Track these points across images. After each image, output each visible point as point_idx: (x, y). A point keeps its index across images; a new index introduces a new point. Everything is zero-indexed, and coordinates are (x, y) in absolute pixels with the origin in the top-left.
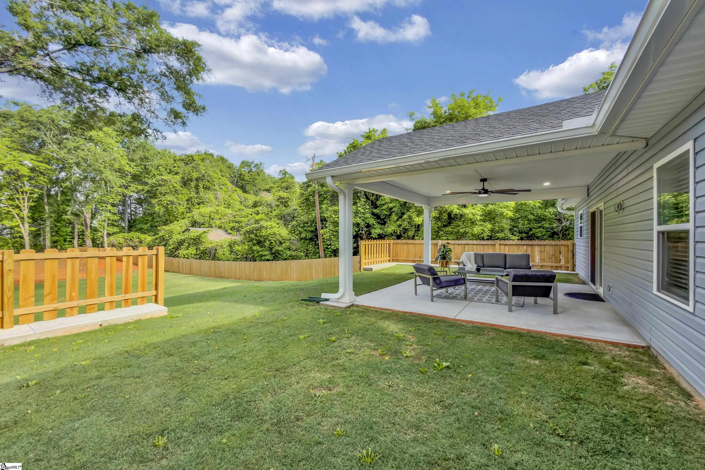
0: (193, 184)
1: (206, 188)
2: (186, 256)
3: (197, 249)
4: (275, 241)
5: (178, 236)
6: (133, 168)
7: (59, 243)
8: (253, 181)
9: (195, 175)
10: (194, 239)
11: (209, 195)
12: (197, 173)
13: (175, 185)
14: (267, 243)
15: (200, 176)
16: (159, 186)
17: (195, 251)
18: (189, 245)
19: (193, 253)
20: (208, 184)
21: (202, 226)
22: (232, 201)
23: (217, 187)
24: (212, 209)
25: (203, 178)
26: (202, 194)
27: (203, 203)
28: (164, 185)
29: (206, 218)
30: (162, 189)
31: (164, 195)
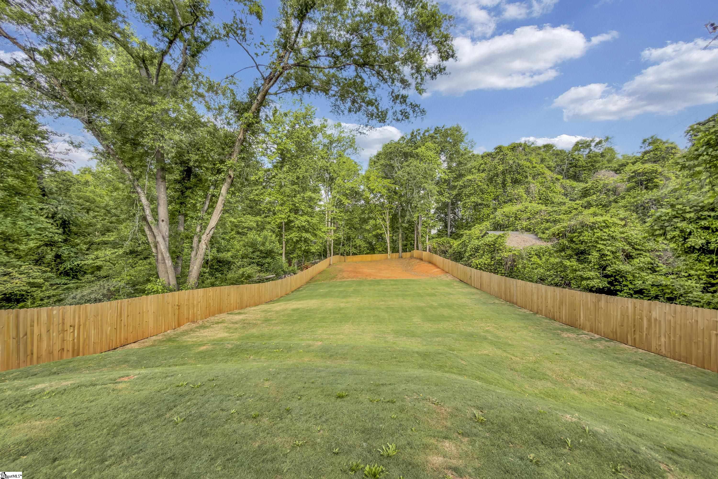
0: (499, 180)
1: (516, 182)
2: (479, 266)
3: (493, 258)
4: (613, 252)
5: (476, 241)
6: (448, 175)
7: (408, 246)
8: (592, 165)
9: (501, 168)
10: (489, 246)
11: (520, 190)
12: (504, 165)
13: (480, 184)
14: (594, 256)
15: (507, 168)
16: (464, 188)
17: (489, 260)
18: (484, 253)
19: (486, 262)
20: (519, 177)
21: (506, 229)
22: (550, 195)
23: (530, 179)
24: (520, 206)
25: (510, 169)
26: (509, 189)
27: (510, 200)
28: (469, 186)
29: (511, 219)
30: (467, 191)
31: (469, 196)
